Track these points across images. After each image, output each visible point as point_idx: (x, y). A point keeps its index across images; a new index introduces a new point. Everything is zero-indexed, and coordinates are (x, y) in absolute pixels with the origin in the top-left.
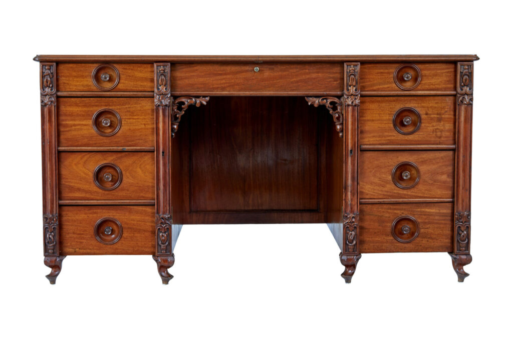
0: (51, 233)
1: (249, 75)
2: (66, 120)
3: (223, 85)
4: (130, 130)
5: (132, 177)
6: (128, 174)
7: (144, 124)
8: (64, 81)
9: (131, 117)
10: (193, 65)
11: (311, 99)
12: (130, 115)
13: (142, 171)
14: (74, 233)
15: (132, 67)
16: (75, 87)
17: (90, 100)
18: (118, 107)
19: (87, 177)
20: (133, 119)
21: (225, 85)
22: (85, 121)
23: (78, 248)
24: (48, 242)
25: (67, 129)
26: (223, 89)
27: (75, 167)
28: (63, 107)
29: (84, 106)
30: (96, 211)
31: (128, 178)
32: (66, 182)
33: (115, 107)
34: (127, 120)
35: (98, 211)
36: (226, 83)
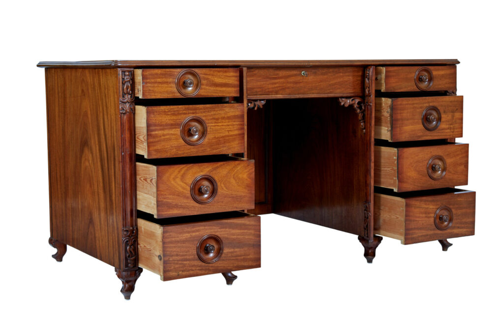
0: (131, 246)
1: (299, 78)
2: (155, 130)
3: (276, 89)
4: (215, 137)
5: (227, 188)
6: (222, 185)
7: (228, 131)
8: (150, 88)
9: (216, 124)
10: (253, 70)
11: (343, 99)
12: (215, 123)
13: (236, 180)
14: (177, 255)
15: (212, 72)
16: (160, 95)
17: (178, 108)
18: (204, 114)
19: (184, 191)
20: (218, 126)
21: (278, 88)
22: (174, 130)
23: (181, 270)
24: (129, 256)
25: (157, 140)
26: (277, 93)
27: (173, 182)
28: (153, 116)
29: (172, 114)
30: (199, 228)
31: (223, 189)
32: (165, 198)
33: (202, 115)
34: (212, 127)
35: (201, 228)
36: (279, 87)
